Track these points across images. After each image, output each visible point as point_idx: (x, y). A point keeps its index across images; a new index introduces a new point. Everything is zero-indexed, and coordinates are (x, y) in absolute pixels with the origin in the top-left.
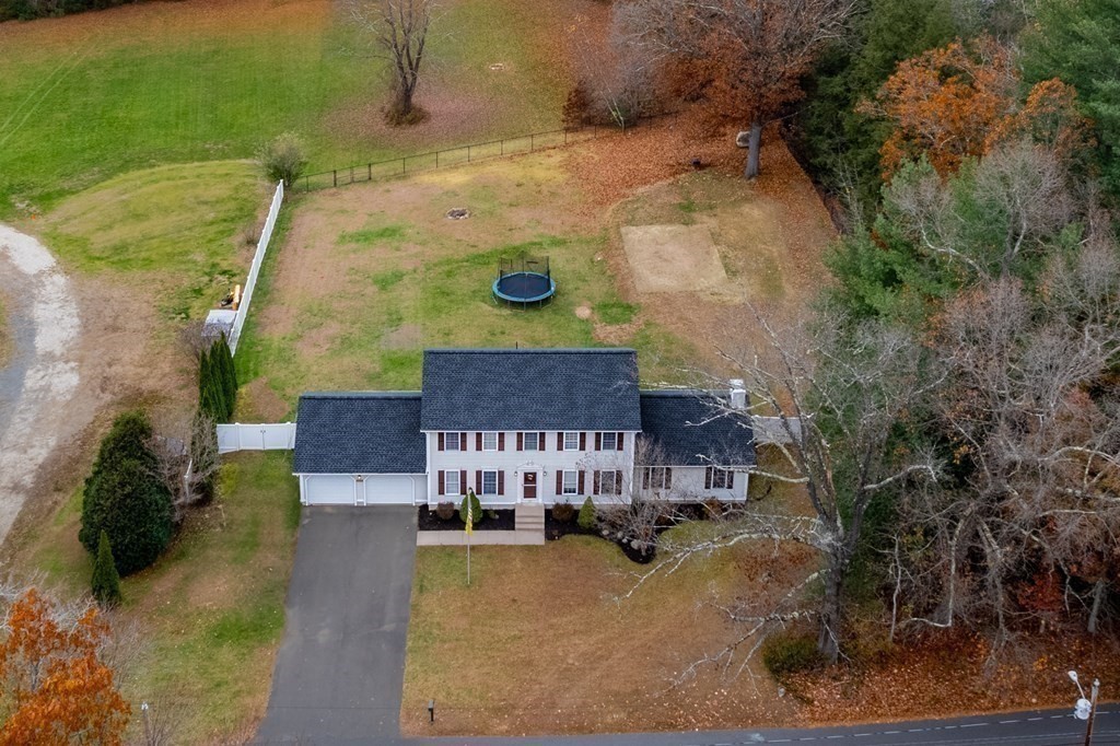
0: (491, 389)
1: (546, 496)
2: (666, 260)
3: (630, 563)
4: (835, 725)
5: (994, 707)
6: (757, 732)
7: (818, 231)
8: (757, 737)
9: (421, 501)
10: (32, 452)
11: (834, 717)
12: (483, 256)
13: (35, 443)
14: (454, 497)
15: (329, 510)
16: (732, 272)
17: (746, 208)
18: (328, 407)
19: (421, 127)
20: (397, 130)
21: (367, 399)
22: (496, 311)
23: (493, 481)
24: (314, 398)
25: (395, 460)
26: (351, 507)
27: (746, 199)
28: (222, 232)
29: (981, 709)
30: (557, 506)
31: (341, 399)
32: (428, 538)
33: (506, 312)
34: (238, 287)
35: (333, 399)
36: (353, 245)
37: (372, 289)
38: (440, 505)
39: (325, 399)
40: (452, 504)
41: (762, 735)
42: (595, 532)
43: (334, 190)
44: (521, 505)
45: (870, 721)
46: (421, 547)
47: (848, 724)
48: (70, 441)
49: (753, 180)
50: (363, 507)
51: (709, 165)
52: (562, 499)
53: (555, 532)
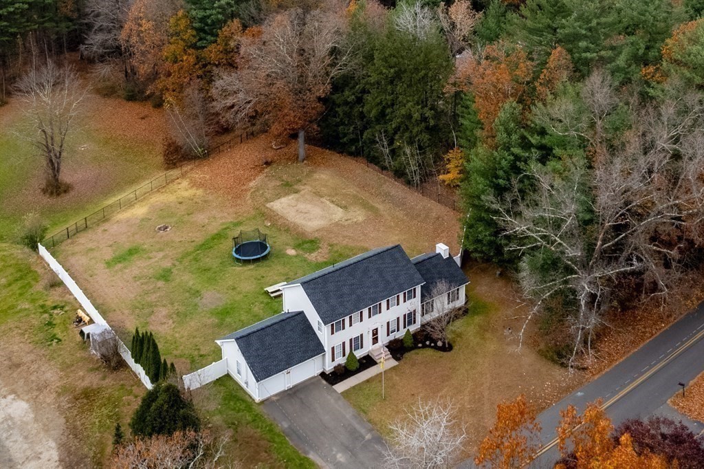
0: (346, 290)
1: (384, 339)
2: (306, 213)
3: (445, 353)
4: (603, 373)
5: (653, 335)
6: (577, 392)
7: (367, 174)
8: (579, 394)
9: (320, 371)
10: (45, 456)
11: (601, 370)
12: (203, 244)
13: (40, 451)
14: (340, 360)
15: (275, 398)
16: (345, 208)
17: (316, 176)
18: (253, 338)
19: (72, 193)
20: (59, 199)
21: (272, 325)
22: (245, 268)
23: (358, 342)
24: (243, 337)
25: (306, 352)
26: (284, 392)
27: (311, 172)
28: (23, 287)
29: (649, 338)
30: (391, 342)
31: (258, 331)
32: (341, 387)
33: (251, 267)
34: (79, 311)
35: (254, 332)
36: (119, 266)
37: (160, 284)
38: (335, 367)
39: (249, 334)
40: (339, 365)
41: (581, 392)
42: (415, 347)
43: (69, 241)
44: (373, 350)
45: (615, 364)
46: (342, 393)
47: (607, 370)
48: (64, 439)
49: (305, 162)
50: (291, 389)
51: (272, 162)
52: (392, 337)
53: (398, 356)
